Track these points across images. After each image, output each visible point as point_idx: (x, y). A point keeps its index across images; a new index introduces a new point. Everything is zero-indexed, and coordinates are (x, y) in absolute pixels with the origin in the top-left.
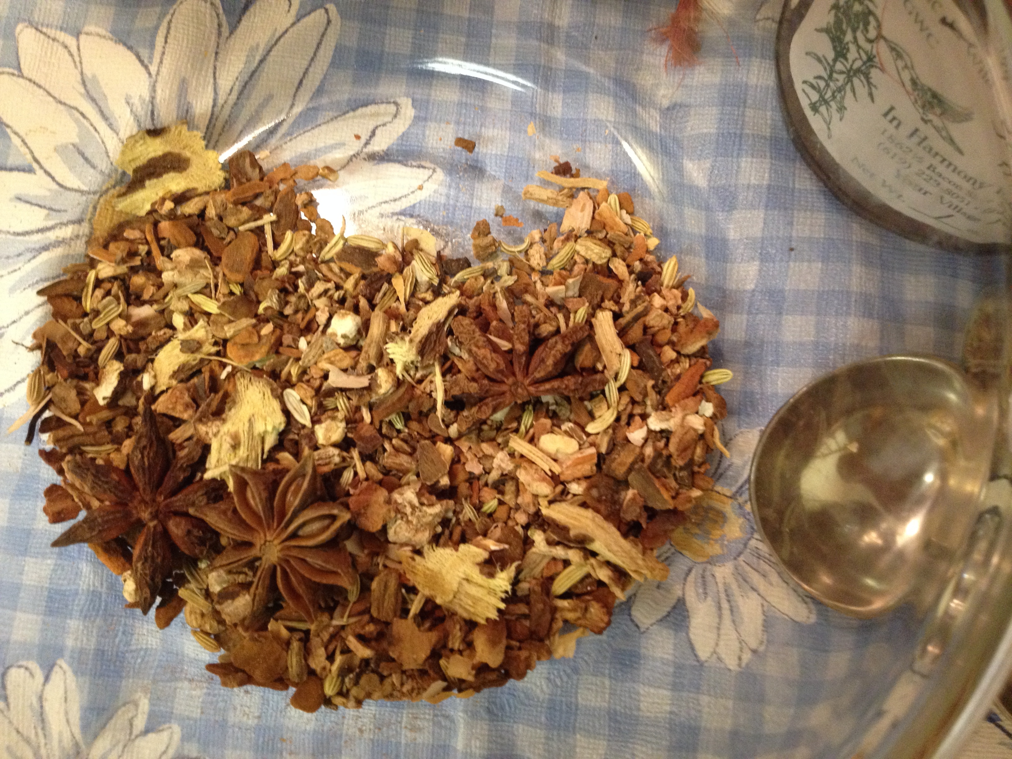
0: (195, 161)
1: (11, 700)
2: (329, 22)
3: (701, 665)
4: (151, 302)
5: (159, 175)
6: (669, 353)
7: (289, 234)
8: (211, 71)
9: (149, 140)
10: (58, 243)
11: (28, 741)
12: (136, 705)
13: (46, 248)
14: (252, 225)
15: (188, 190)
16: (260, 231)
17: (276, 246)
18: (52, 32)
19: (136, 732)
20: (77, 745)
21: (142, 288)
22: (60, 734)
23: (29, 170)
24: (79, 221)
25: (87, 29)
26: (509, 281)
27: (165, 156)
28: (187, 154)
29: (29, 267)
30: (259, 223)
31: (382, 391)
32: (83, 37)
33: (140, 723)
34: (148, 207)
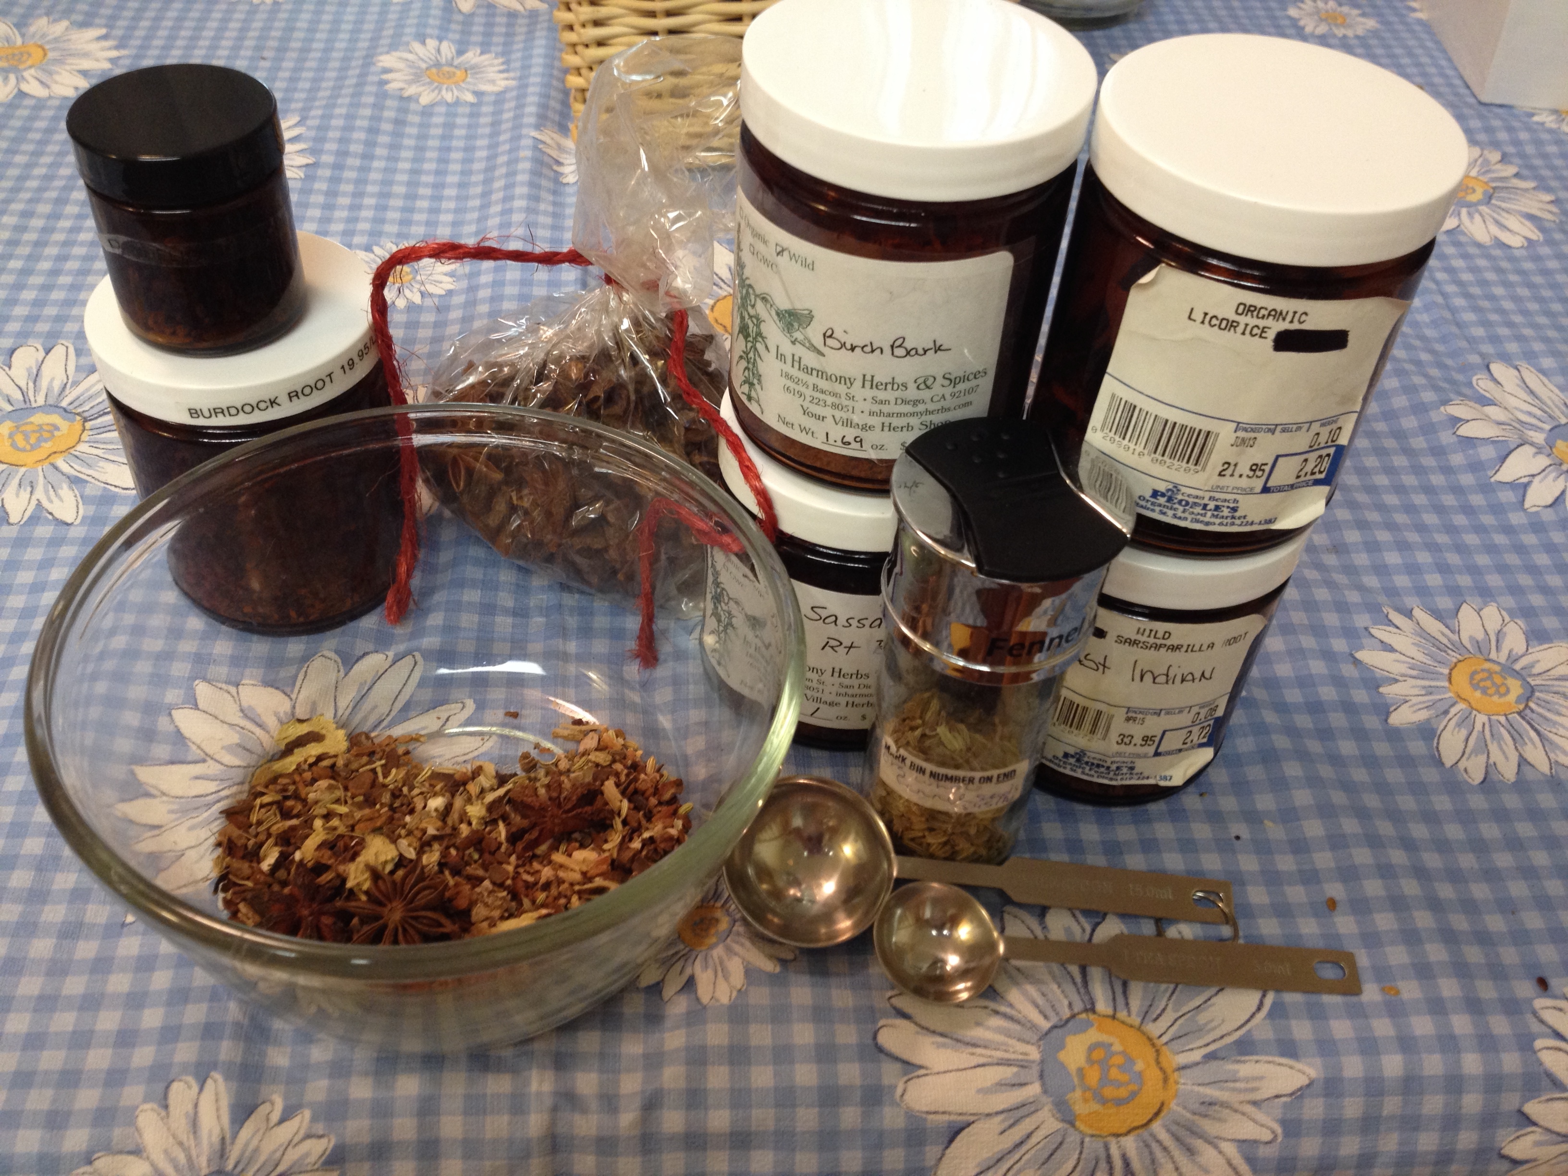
0: (329, 737)
1: (171, 1108)
2: (416, 663)
3: (704, 1007)
4: (297, 816)
5: (305, 745)
6: (653, 801)
7: (394, 771)
8: (332, 699)
9: (298, 725)
10: (227, 797)
11: (181, 1144)
12: (273, 1104)
13: (218, 801)
14: (368, 767)
15: (323, 754)
16: (374, 771)
17: (385, 777)
18: (220, 685)
19: (272, 1124)
20: (223, 1139)
21: (292, 808)
22: (210, 1131)
23: (204, 761)
24: (242, 783)
25: (243, 682)
26: (546, 781)
27: (308, 734)
28: (324, 732)
29: (206, 815)
30: (373, 766)
31: (464, 835)
32: (240, 687)
33: (275, 1116)
34: (294, 767)
